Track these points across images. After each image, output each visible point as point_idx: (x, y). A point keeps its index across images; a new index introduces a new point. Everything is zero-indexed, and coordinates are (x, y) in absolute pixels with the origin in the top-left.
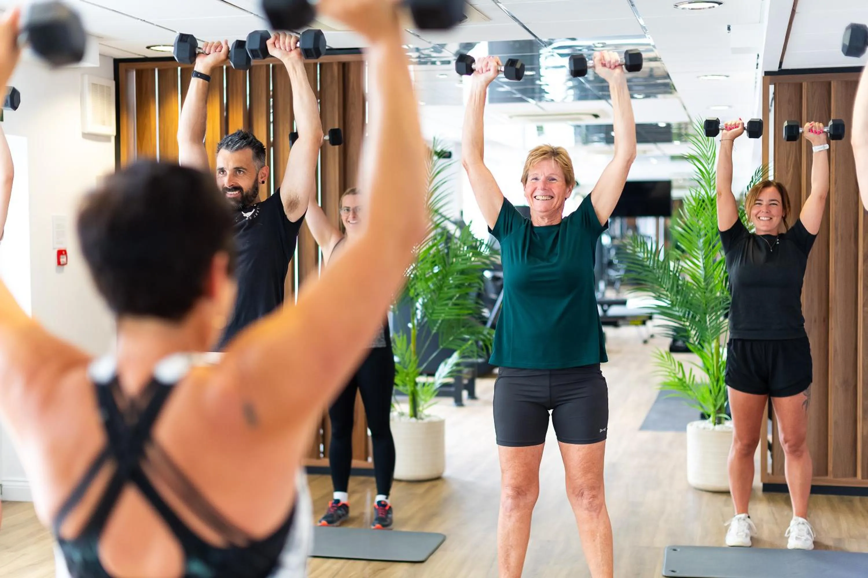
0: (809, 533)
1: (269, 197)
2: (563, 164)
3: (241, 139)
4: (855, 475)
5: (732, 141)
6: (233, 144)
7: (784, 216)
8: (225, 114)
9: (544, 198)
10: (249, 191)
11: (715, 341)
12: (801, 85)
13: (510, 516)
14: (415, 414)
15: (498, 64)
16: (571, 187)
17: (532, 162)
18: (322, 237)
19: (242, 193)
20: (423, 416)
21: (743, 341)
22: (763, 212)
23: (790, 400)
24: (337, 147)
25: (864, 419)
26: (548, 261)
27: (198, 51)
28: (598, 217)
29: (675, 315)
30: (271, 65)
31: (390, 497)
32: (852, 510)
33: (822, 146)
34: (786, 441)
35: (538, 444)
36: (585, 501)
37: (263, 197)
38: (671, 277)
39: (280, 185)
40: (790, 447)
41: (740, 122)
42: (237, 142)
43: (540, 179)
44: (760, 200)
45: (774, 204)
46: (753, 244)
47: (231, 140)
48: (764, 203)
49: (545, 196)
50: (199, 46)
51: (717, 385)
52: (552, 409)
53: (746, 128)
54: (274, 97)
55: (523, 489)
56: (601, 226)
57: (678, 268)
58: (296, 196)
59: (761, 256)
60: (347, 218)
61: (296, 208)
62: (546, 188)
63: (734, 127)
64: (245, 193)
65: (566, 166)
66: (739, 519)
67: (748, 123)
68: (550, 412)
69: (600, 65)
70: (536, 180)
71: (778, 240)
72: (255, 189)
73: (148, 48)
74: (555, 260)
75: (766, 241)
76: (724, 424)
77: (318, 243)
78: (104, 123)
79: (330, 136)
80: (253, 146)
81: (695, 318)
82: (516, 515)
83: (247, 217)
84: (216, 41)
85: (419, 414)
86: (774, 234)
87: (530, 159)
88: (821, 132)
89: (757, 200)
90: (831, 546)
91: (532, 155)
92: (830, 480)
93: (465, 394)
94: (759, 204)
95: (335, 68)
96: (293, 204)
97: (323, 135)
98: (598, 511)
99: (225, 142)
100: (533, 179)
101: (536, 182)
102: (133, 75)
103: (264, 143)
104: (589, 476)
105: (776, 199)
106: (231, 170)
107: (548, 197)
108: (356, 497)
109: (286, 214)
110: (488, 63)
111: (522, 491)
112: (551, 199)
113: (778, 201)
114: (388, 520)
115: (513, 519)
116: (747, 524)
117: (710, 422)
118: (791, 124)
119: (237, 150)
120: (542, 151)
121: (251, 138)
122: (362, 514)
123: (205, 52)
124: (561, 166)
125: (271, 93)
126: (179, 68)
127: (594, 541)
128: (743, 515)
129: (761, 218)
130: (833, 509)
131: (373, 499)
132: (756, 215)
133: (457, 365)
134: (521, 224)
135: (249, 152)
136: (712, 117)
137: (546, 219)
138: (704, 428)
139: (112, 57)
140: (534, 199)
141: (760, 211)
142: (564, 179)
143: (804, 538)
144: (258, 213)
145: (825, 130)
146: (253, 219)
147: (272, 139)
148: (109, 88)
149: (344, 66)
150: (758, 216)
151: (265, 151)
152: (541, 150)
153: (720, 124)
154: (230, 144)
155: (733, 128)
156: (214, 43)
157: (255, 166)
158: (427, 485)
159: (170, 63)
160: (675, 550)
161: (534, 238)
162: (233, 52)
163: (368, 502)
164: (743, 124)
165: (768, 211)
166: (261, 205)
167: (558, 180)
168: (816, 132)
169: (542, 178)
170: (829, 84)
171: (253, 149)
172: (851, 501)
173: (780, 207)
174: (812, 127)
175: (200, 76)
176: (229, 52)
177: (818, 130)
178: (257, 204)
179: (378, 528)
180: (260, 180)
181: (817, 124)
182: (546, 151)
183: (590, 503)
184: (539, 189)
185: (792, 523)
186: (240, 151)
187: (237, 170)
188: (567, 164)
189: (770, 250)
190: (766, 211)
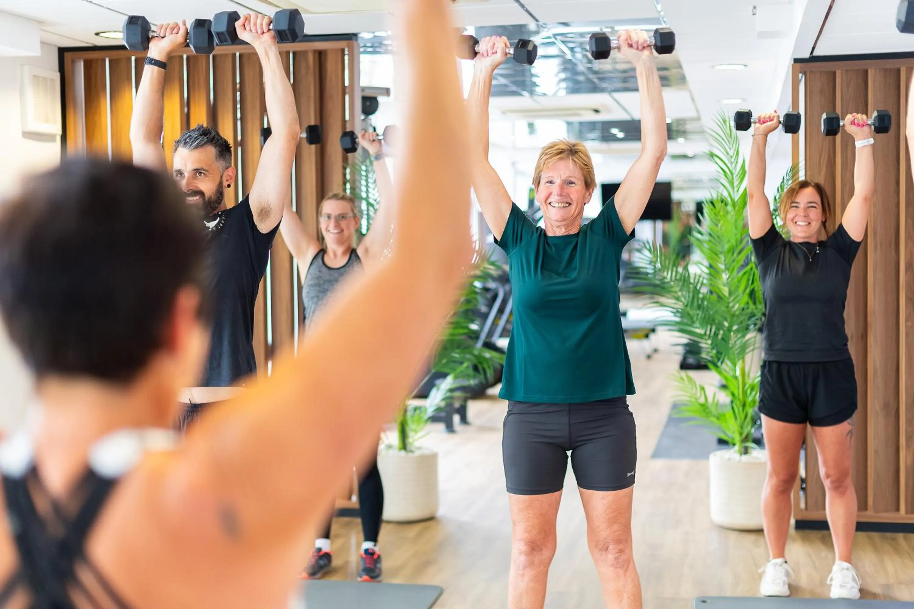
0: (854, 580)
1: (237, 204)
2: (581, 164)
3: (201, 135)
4: (898, 509)
5: (766, 136)
6: (191, 141)
7: (824, 220)
8: (186, 110)
9: (560, 205)
10: (211, 196)
11: (741, 361)
12: (834, 73)
13: (523, 575)
14: (404, 446)
15: (506, 46)
16: (591, 190)
17: (546, 162)
18: (298, 247)
19: (204, 199)
20: (413, 449)
21: (779, 363)
22: (800, 216)
23: (832, 430)
24: (313, 147)
25: (908, 446)
26: (566, 276)
27: (151, 34)
28: (622, 224)
29: (696, 333)
30: (238, 54)
31: (379, 544)
32: (897, 550)
33: (865, 141)
34: (828, 476)
35: (556, 492)
36: (611, 557)
37: (229, 203)
38: (691, 290)
39: (250, 191)
40: (832, 482)
41: (776, 115)
42: (196, 139)
43: (555, 183)
44: (797, 203)
45: (812, 207)
46: (790, 253)
47: (189, 136)
48: (802, 206)
49: (561, 203)
50: (152, 29)
51: (743, 410)
52: (571, 450)
53: (782, 122)
54: (241, 90)
55: (539, 543)
56: (626, 234)
57: (699, 280)
58: (268, 203)
59: (800, 266)
60: (328, 227)
61: (268, 217)
62: (563, 194)
63: (769, 120)
64: (207, 199)
65: (586, 167)
66: (775, 565)
67: (784, 116)
68: (569, 453)
69: (626, 45)
70: (550, 183)
71: (818, 248)
72: (220, 194)
73: (97, 34)
74: (574, 275)
75: (805, 249)
76: (750, 453)
77: (294, 254)
78: (47, 121)
79: (307, 133)
80: (216, 143)
81: (718, 335)
82: (529, 574)
83: (211, 227)
84: (172, 22)
85: (409, 447)
86: (813, 241)
87: (543, 159)
88: (865, 125)
89: (792, 202)
90: (879, 594)
91: (546, 154)
92: (871, 516)
93: (456, 418)
94: (796, 207)
95: (311, 57)
96: (265, 212)
97: (300, 131)
98: (625, 567)
99: (183, 139)
100: (547, 182)
101: (550, 186)
102: (80, 67)
103: (231, 142)
104: (615, 527)
105: (815, 201)
106: (189, 172)
107: (565, 203)
108: (339, 542)
109: (256, 224)
110: (494, 44)
111: (538, 546)
112: (569, 205)
113: (816, 203)
114: (377, 571)
115: (527, 578)
116: (784, 571)
117: (735, 452)
118: (829, 116)
119: (197, 147)
120: (558, 149)
121: (213, 133)
122: (347, 563)
123: (159, 34)
124: (579, 167)
125: (238, 86)
126: (133, 58)
127: (621, 602)
128: (780, 560)
129: (798, 223)
130: (876, 549)
131: (359, 546)
132: (792, 220)
133: (451, 390)
134: (533, 234)
135: (211, 151)
136: (744, 108)
137: (563, 229)
138: (729, 459)
139: (56, 46)
140: (549, 205)
141: (797, 215)
142: (583, 183)
143: (849, 586)
144: (222, 223)
145: (869, 122)
146: (218, 230)
147: (239, 138)
148: (52, 80)
149: (321, 55)
150: (795, 220)
151: (231, 151)
152: (556, 147)
153: (752, 116)
154: (188, 141)
155: (767, 122)
156: (169, 24)
157: (218, 168)
158: (419, 526)
159: (121, 52)
160: (704, 602)
161: (548, 249)
162: (192, 34)
163: (353, 548)
164: (779, 117)
165: (807, 215)
166: (228, 213)
167: (577, 184)
168: (859, 125)
169: (558, 181)
170: (866, 72)
171: (215, 147)
172: (894, 539)
173: (819, 210)
174: (855, 119)
175: (155, 63)
176: (187, 33)
177: (861, 123)
178: (223, 212)
179: (365, 581)
180: (225, 184)
181: (859, 116)
182: (563, 149)
183: (616, 559)
184: (554, 195)
185: (835, 568)
186: (200, 150)
187: (198, 171)
188: (586, 164)
189: (809, 260)
190: (804, 214)
